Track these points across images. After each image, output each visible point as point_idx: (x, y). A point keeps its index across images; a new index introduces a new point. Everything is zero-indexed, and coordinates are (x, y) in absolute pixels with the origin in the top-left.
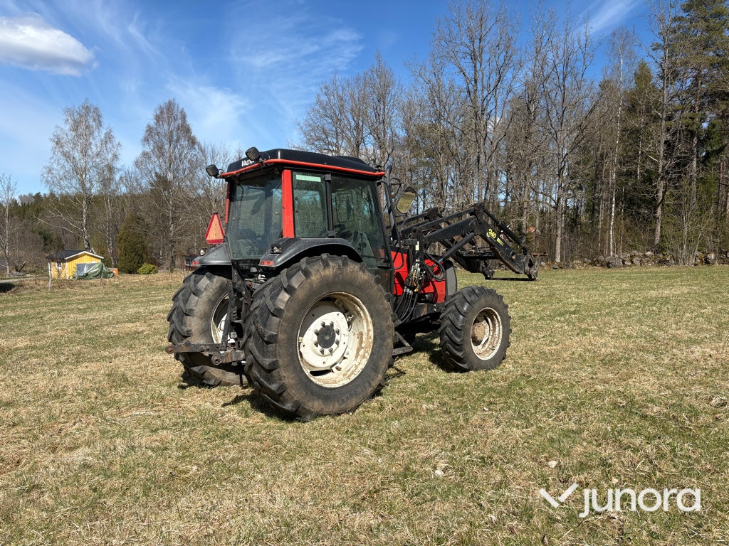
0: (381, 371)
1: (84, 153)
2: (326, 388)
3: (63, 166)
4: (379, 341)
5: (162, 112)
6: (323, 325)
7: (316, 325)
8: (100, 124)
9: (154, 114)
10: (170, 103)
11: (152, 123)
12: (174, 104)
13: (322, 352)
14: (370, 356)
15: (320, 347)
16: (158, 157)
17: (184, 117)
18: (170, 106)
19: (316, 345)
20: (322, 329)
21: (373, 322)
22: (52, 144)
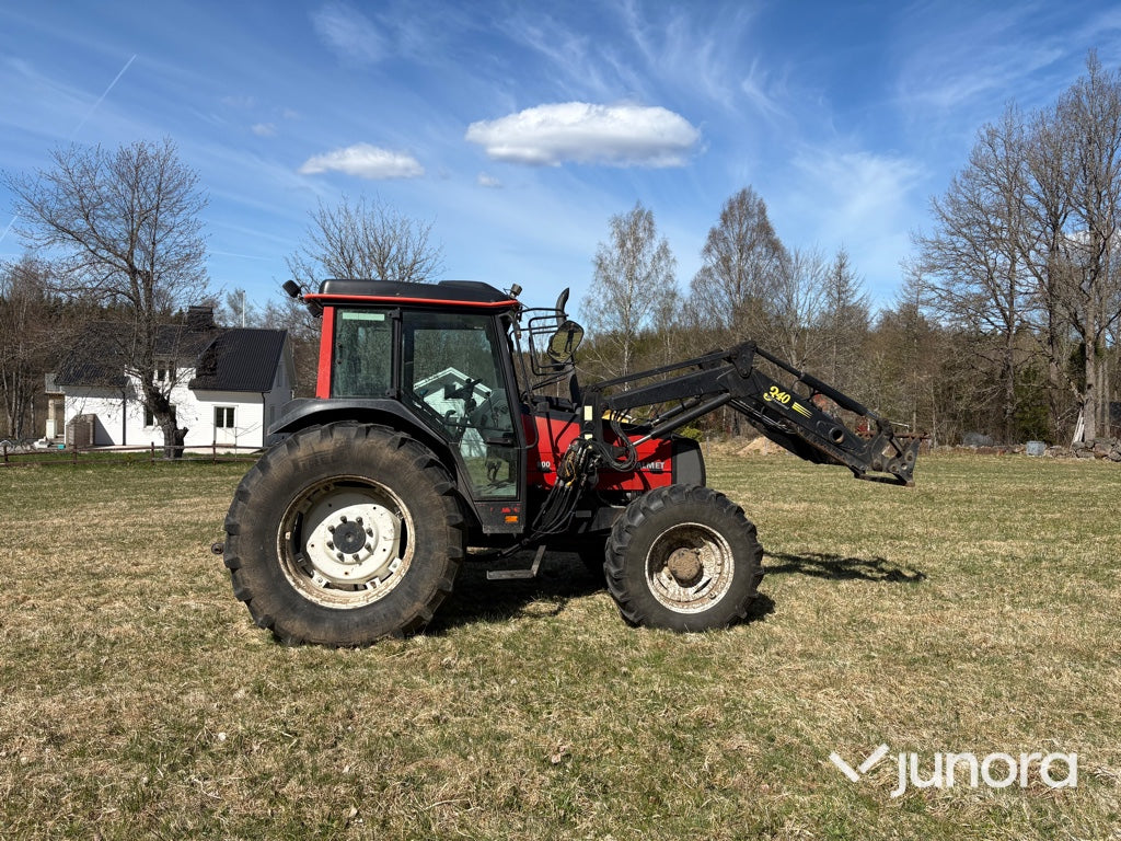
0: (421, 598)
1: (631, 277)
2: (322, 607)
3: (605, 296)
4: (422, 553)
5: (731, 208)
6: (344, 520)
7: (334, 519)
8: (651, 233)
9: (721, 211)
10: (744, 192)
11: (717, 224)
12: (750, 194)
13: (341, 557)
14: (407, 573)
15: (337, 551)
16: (722, 274)
17: (762, 211)
18: (743, 198)
19: (330, 545)
20: (340, 526)
21: (414, 523)
22: (594, 269)
